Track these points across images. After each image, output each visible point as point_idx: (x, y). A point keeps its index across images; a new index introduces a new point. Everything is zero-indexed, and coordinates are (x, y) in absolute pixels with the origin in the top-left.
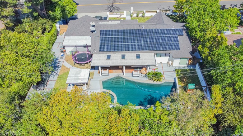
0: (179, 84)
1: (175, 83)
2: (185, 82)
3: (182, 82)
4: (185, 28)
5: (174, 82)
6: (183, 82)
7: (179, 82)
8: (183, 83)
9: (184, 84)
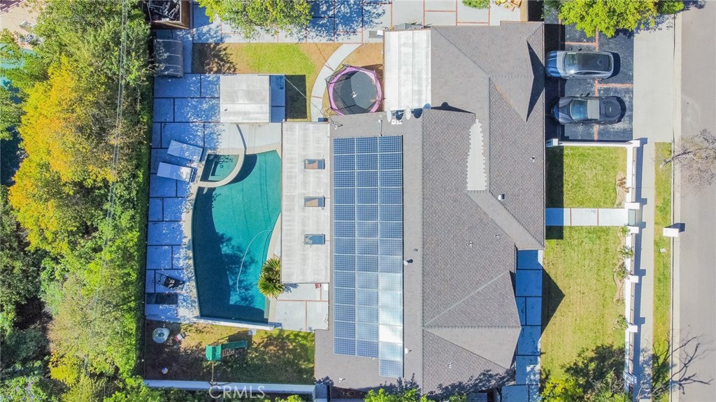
0: (258, 331)
2: (265, 346)
3: (266, 340)
4: (406, 385)
5: (269, 321)
6: (267, 343)
7: (266, 333)
8: (263, 342)
9: (259, 344)
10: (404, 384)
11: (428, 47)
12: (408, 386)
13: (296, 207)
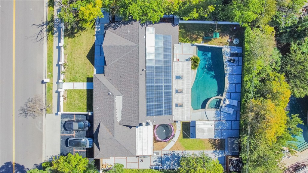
0: (200, 43)
1: (198, 46)
2: (197, 37)
5: (196, 47)
6: (197, 39)
7: (197, 42)
10: (145, 25)
11: (137, 149)
12: (144, 24)
13: (186, 89)
